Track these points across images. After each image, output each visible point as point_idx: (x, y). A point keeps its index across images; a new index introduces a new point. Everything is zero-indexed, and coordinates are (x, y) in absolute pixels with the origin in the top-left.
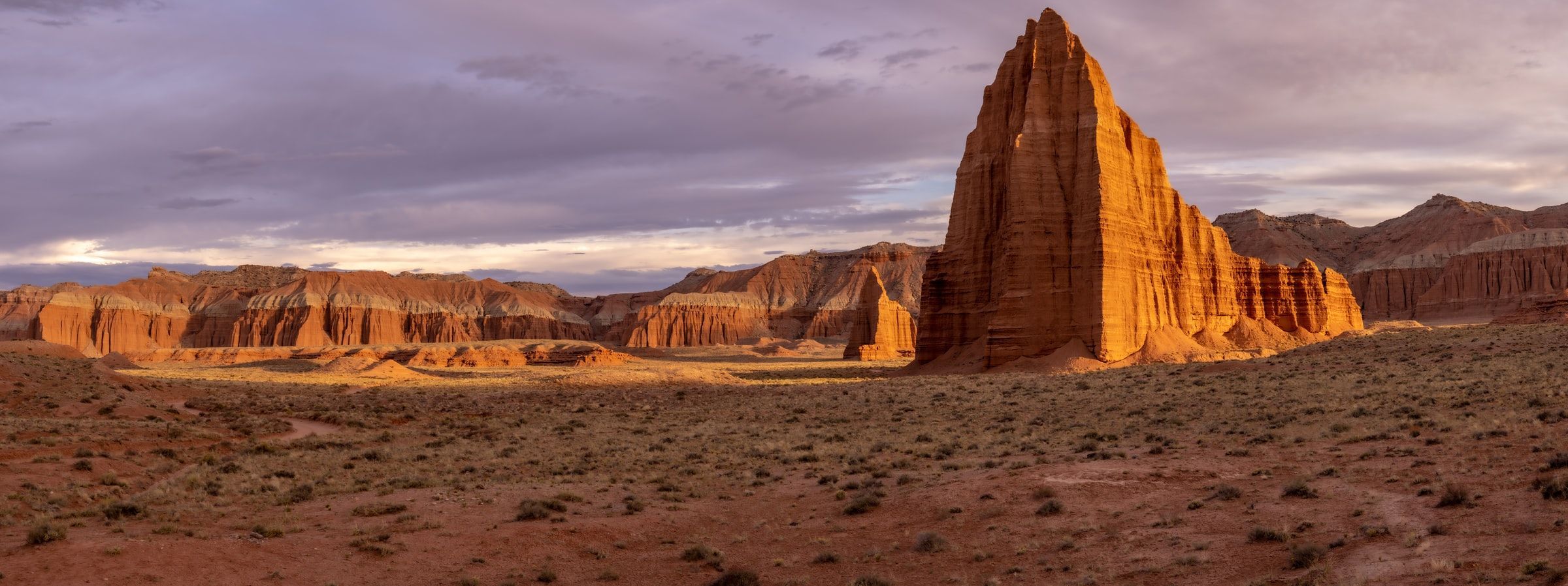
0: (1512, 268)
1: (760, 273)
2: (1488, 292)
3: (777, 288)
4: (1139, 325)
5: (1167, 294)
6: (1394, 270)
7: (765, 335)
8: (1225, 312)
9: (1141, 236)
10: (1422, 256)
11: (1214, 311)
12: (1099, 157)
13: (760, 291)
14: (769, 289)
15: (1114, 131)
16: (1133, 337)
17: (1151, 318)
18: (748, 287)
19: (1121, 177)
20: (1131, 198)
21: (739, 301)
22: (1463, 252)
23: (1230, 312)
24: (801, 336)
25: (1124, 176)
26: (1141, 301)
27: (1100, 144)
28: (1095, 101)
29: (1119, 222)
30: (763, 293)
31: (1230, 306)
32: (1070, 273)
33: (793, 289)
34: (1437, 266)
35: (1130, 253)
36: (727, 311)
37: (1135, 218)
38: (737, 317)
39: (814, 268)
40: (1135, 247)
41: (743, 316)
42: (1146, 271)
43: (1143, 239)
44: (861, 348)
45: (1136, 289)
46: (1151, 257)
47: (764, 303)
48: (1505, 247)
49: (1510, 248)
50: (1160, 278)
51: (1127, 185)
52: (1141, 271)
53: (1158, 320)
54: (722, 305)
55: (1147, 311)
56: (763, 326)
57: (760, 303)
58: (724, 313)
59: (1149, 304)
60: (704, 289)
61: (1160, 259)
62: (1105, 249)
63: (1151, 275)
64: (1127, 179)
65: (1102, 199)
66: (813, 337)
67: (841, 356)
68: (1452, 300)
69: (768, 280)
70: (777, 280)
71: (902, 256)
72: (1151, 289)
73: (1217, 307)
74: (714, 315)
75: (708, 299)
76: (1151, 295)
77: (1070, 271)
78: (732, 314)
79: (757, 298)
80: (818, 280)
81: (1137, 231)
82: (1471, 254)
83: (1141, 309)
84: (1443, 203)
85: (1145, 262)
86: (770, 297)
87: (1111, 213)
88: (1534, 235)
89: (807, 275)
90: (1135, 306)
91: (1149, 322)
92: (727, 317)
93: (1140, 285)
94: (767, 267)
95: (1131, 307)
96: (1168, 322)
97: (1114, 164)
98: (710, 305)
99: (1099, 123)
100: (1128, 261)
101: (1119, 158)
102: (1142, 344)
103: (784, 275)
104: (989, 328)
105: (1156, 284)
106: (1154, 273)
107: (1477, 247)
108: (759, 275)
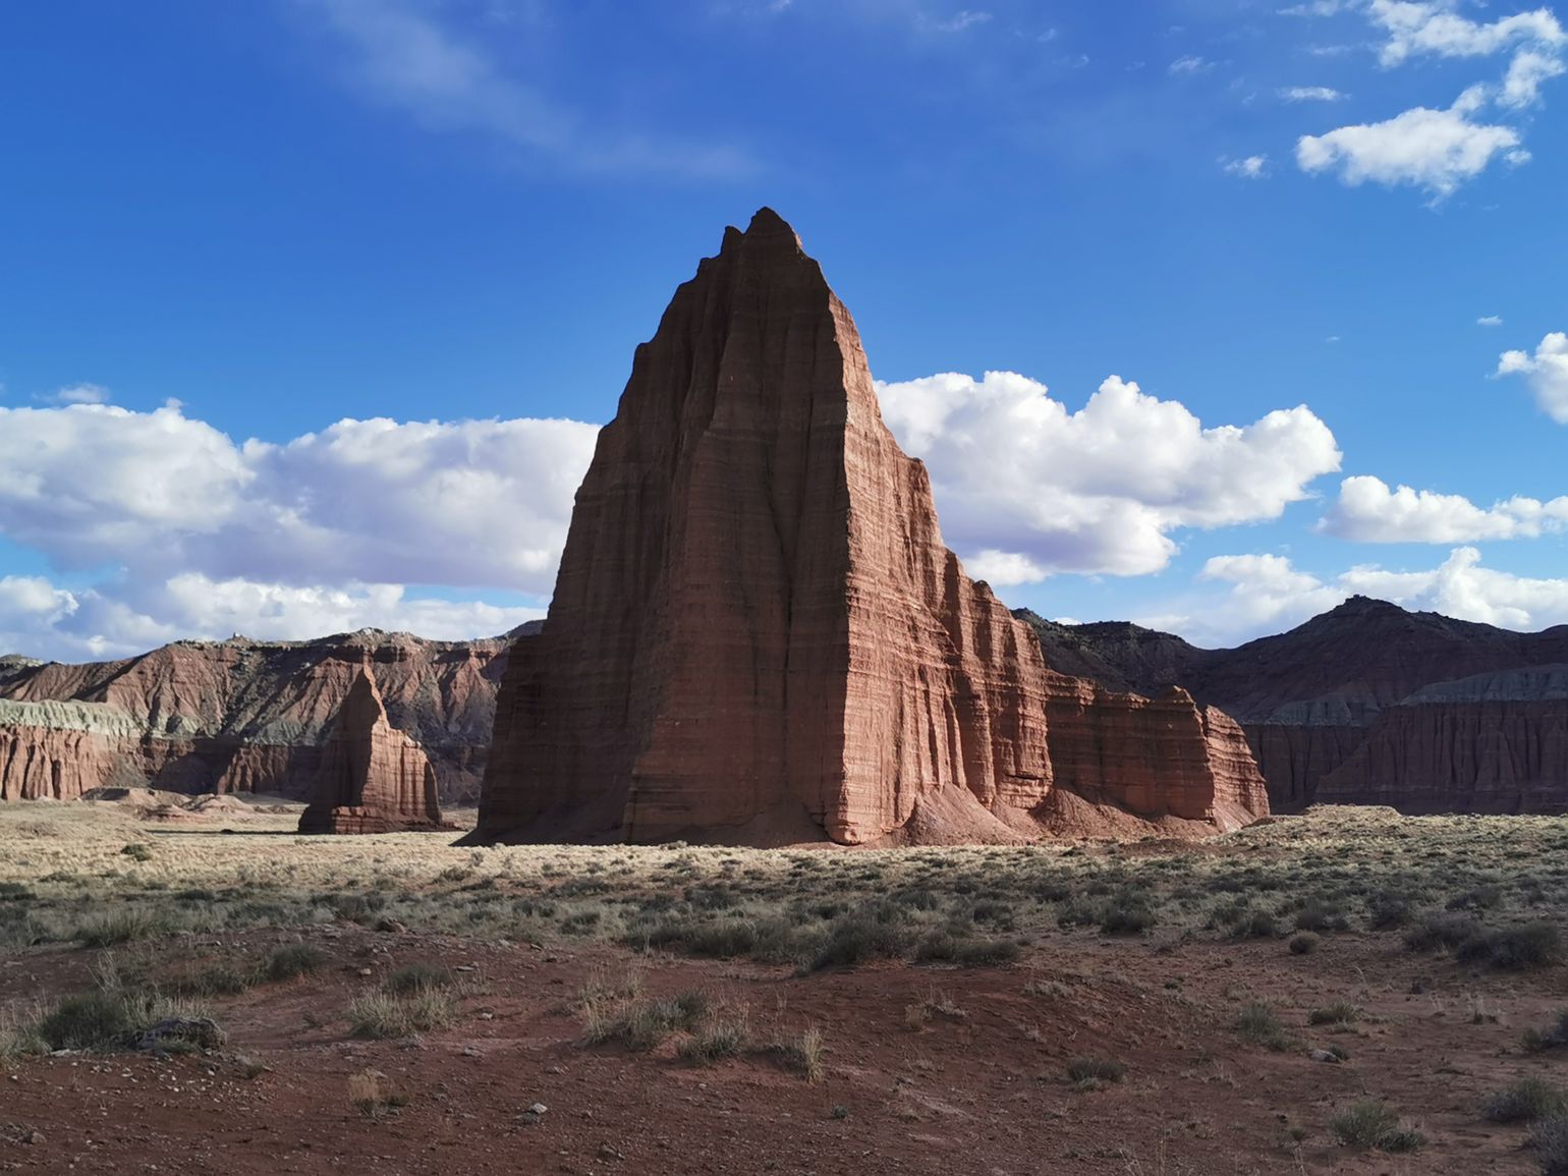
0: (1502, 735)
1: (136, 668)
2: (1454, 776)
3: (166, 699)
4: (904, 780)
5: (950, 728)
6: (1273, 727)
7: (136, 785)
8: (1031, 770)
9: (911, 623)
10: (1326, 705)
11: (1012, 770)
12: (848, 478)
13: (133, 703)
14: (150, 699)
15: (872, 435)
16: (892, 801)
17: (924, 773)
18: (110, 693)
19: (881, 517)
20: (896, 557)
21: (89, 719)
22: (1406, 701)
23: (1040, 773)
24: (210, 788)
25: (886, 516)
26: (908, 737)
27: (850, 456)
28: (844, 380)
29: (878, 596)
30: (137, 707)
31: (1040, 762)
32: (785, 682)
33: (197, 702)
34: (1353, 725)
35: (893, 650)
36: (64, 737)
37: (901, 591)
38: (82, 750)
39: (238, 667)
40: (900, 641)
41: (94, 747)
42: (919, 685)
43: (914, 628)
44: (334, 811)
45: (902, 717)
46: (928, 662)
47: (140, 724)
48: (1489, 696)
49: (1498, 697)
50: (941, 700)
51: (890, 531)
52: (910, 685)
53: (936, 774)
54: (55, 724)
55: (918, 756)
56: (135, 766)
57: (131, 724)
58: (58, 741)
59: (922, 744)
60: (20, 693)
61: (942, 666)
62: (853, 641)
63: (927, 693)
64: (890, 521)
65: (852, 552)
66: (229, 791)
67: (295, 827)
68: (1384, 788)
69: (149, 684)
70: (166, 685)
71: (403, 656)
72: (924, 717)
73: (1018, 764)
74: (38, 743)
75: (27, 713)
76: (924, 727)
77: (784, 676)
78: (73, 744)
79: (125, 716)
80: (245, 691)
81: (905, 613)
82: (1421, 705)
83: (909, 751)
84: (1365, 611)
85: (916, 668)
86: (153, 718)
87: (866, 578)
88: (1548, 676)
89: (225, 679)
90: (899, 745)
91: (921, 778)
92: (62, 747)
93: (908, 710)
94: (150, 660)
95: (892, 748)
96: (950, 780)
97: (872, 494)
98: (30, 723)
99: (850, 420)
100: (889, 665)
101: (878, 484)
102: (907, 815)
103: (182, 675)
104: (634, 772)
105: (933, 709)
106: (933, 689)
107: (1431, 693)
108: (132, 674)
